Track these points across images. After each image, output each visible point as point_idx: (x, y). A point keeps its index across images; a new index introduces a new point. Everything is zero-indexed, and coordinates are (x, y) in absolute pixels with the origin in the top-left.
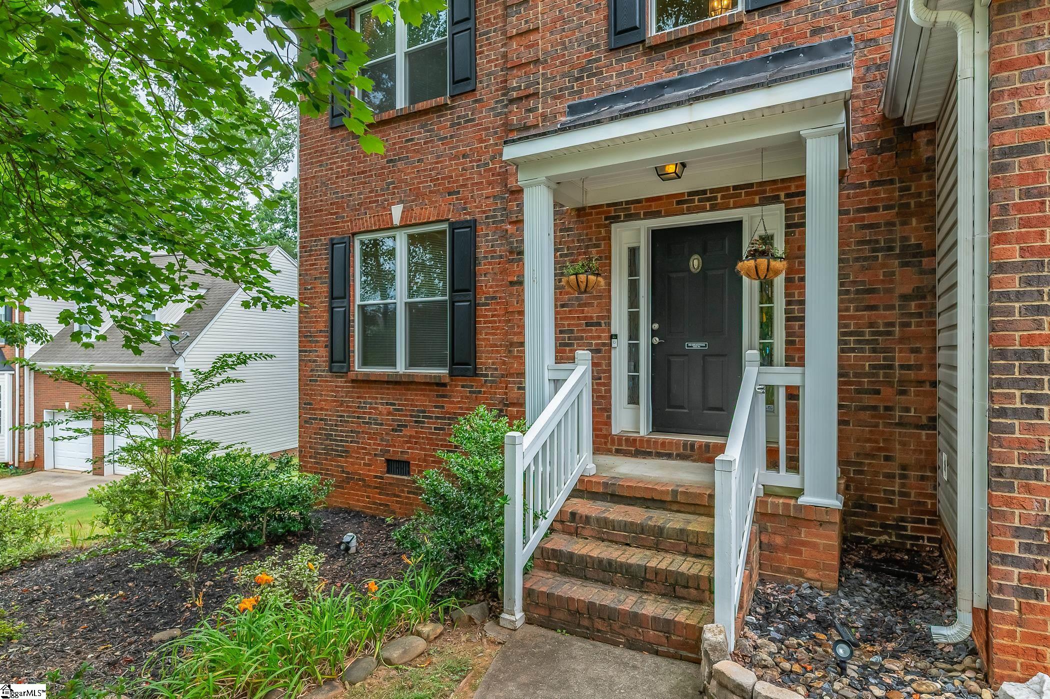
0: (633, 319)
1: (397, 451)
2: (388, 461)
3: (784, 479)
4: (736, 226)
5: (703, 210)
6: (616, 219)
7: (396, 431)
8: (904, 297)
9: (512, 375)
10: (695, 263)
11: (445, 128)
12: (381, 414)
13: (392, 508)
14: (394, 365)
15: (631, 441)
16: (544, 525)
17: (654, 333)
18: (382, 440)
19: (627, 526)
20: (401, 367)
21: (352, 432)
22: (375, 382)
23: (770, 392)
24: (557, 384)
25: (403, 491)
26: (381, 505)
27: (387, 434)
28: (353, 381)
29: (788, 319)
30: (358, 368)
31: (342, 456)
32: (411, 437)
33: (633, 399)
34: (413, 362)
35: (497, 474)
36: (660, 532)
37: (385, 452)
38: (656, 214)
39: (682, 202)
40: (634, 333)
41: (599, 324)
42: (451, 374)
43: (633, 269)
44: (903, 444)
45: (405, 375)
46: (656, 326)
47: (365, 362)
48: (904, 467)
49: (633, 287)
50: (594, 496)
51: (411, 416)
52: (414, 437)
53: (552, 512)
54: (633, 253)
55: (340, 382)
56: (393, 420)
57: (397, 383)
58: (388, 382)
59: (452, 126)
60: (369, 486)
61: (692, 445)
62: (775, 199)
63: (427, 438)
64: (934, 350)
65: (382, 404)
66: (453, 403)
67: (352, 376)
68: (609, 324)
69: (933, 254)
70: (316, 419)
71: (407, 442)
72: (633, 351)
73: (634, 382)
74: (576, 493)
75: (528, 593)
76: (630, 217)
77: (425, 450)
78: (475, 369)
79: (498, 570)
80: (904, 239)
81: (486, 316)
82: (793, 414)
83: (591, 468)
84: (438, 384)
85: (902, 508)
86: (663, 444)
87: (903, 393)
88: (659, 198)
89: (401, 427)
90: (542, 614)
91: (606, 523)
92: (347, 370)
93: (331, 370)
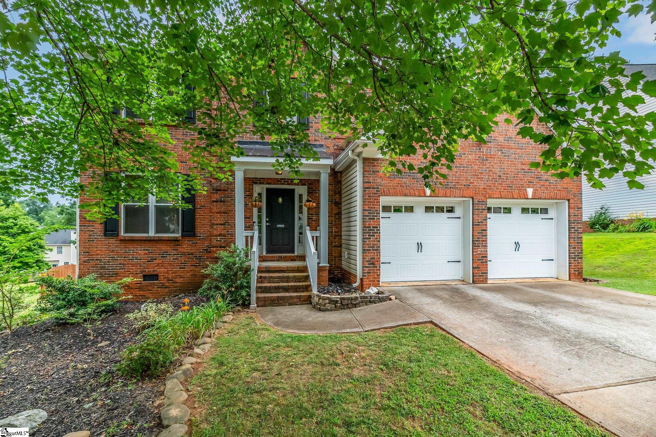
0: (260, 217)
1: (150, 270)
2: (144, 276)
4: (293, 190)
5: (285, 184)
6: (256, 183)
7: (150, 261)
8: (335, 214)
9: (213, 236)
10: (280, 200)
11: (179, 135)
12: (140, 254)
13: (147, 296)
14: (148, 232)
15: (261, 257)
17: (267, 222)
18: (140, 266)
19: (278, 277)
20: (152, 233)
21: (120, 264)
22: (136, 240)
23: (313, 237)
25: (154, 288)
26: (140, 296)
27: (144, 263)
28: (121, 240)
29: (308, 219)
30: (122, 233)
31: (113, 277)
32: (159, 263)
33: (260, 243)
34: (159, 231)
36: (288, 277)
37: (141, 272)
38: (270, 184)
39: (278, 181)
40: (260, 222)
41: (249, 218)
42: (183, 236)
44: (335, 251)
45: (154, 237)
46: (267, 219)
47: (126, 231)
48: (335, 257)
50: (262, 272)
51: (159, 255)
52: (161, 264)
54: (261, 194)
55: (112, 241)
56: (148, 257)
57: (150, 240)
58: (144, 240)
59: (183, 134)
60: (132, 288)
61: (281, 256)
62: (304, 184)
63: (169, 264)
64: (341, 228)
65: (141, 250)
66: (183, 248)
67: (120, 238)
68: (252, 218)
69: (341, 204)
70: (93, 260)
71: (156, 266)
72: (260, 228)
73: (260, 238)
74: (259, 272)
76: (260, 183)
77: (167, 268)
78: (195, 234)
80: (335, 200)
81: (199, 213)
84: (176, 240)
85: (335, 268)
86: (272, 257)
87: (335, 238)
88: (271, 179)
89: (152, 260)
90: (262, 303)
91: (272, 277)
92: (118, 235)
93: (105, 235)
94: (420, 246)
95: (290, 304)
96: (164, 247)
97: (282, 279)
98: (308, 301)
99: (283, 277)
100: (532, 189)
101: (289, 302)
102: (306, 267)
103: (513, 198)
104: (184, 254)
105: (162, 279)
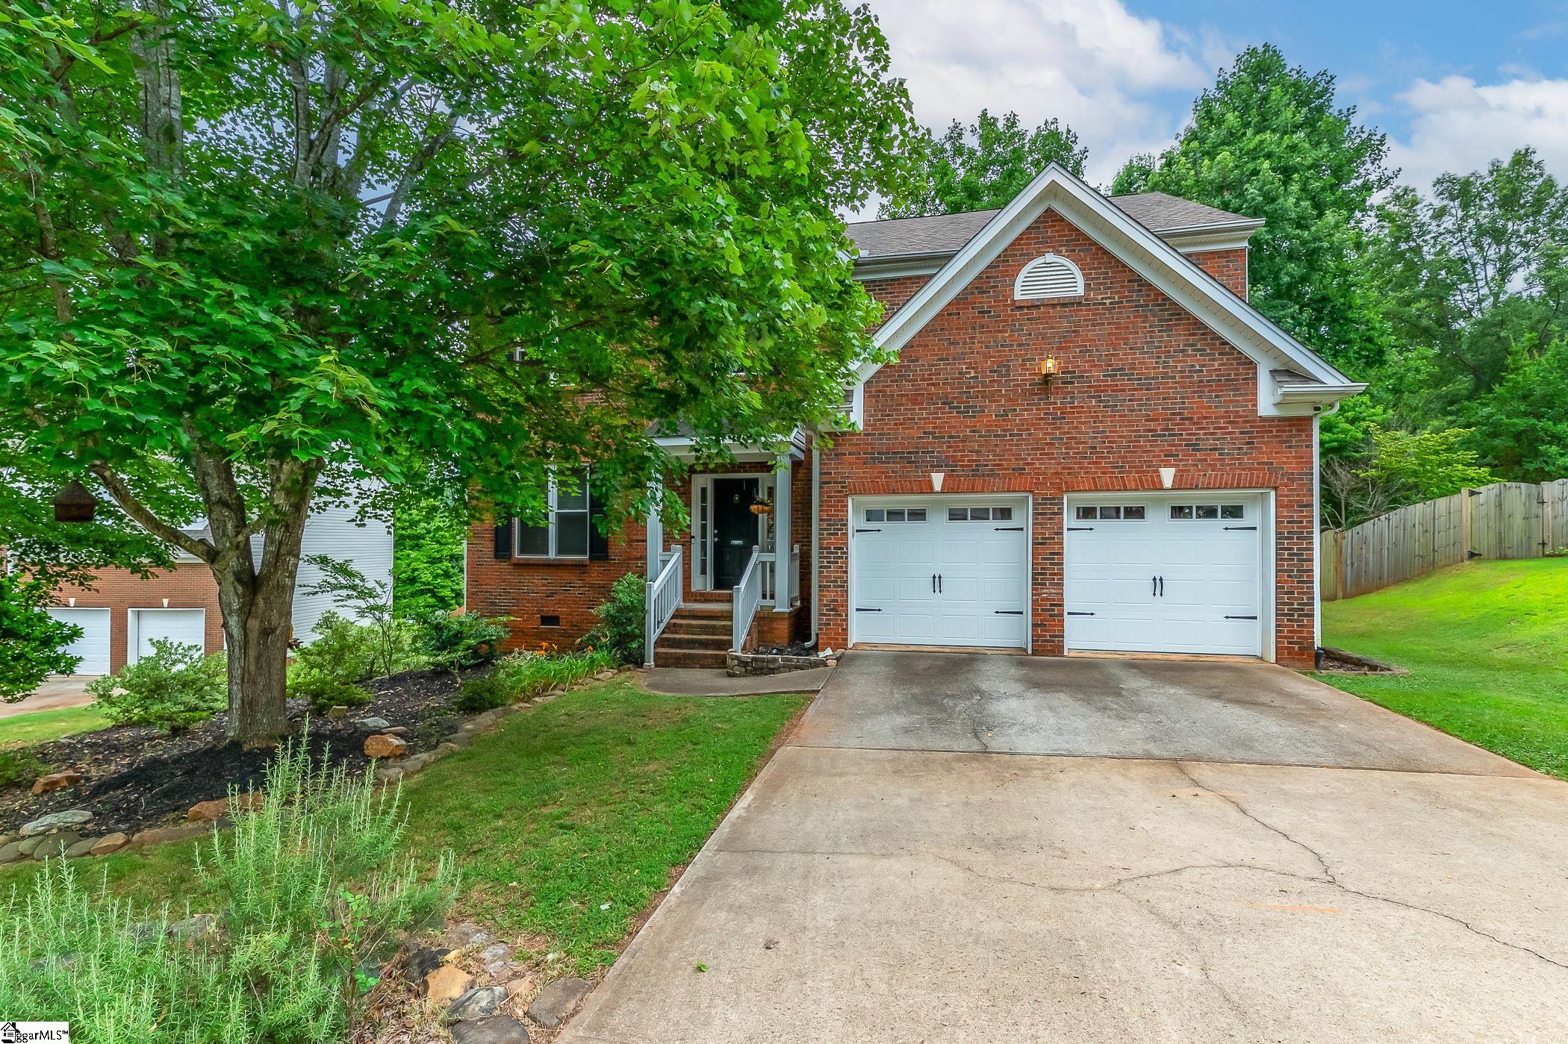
0: (704, 527)
1: (550, 610)
2: (542, 617)
3: (768, 602)
4: (755, 482)
5: (740, 472)
6: (694, 472)
7: (549, 597)
10: (737, 498)
12: (537, 585)
14: (547, 553)
15: (701, 594)
16: (662, 626)
17: (715, 535)
18: (538, 604)
19: (699, 627)
20: (552, 555)
22: (532, 564)
23: (764, 563)
24: (665, 563)
25: (554, 635)
27: (542, 599)
28: (513, 564)
30: (517, 555)
32: (560, 600)
33: (704, 572)
34: (561, 551)
35: (642, 602)
36: (715, 627)
37: (540, 611)
38: (718, 472)
39: (733, 467)
40: (704, 535)
41: (686, 530)
42: (590, 559)
43: (704, 499)
45: (554, 560)
46: (716, 531)
47: (522, 551)
49: (704, 510)
50: (684, 617)
51: (561, 586)
52: (563, 600)
53: (666, 621)
54: (704, 491)
55: (504, 565)
56: (547, 590)
57: (549, 565)
58: (542, 565)
60: (527, 635)
63: (572, 600)
65: (538, 579)
66: (591, 577)
67: (513, 561)
68: (691, 530)
70: (482, 592)
71: (557, 604)
72: (704, 545)
73: (704, 562)
74: (674, 617)
75: (656, 654)
76: (702, 472)
77: (570, 607)
78: (609, 557)
79: (642, 646)
82: (772, 570)
83: (682, 605)
84: (580, 566)
86: (716, 595)
89: (552, 594)
90: (663, 662)
91: (690, 626)
92: (510, 557)
93: (496, 557)
94: (937, 582)
95: (702, 667)
96: (566, 576)
97: (705, 630)
98: (721, 663)
99: (707, 626)
100: (1173, 470)
101: (702, 663)
102: (732, 612)
103: (1126, 490)
104: (592, 586)
105: (563, 621)
